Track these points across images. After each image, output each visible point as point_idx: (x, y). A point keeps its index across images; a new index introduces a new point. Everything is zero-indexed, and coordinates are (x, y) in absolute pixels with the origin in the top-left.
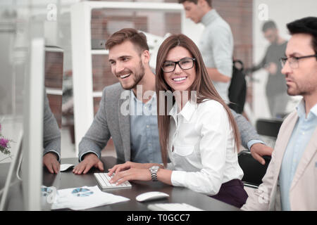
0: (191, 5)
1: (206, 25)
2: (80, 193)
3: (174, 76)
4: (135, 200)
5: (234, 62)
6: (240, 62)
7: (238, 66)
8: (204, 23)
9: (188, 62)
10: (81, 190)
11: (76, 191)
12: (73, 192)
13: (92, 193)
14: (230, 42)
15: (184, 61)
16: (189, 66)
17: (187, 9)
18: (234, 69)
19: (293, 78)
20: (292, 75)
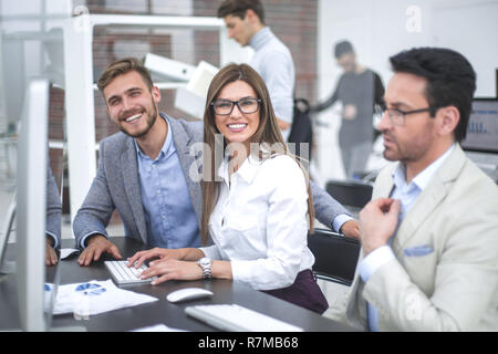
0: (236, 20)
1: (256, 49)
2: (88, 290)
3: (230, 121)
4: (166, 300)
5: (295, 101)
6: (304, 101)
7: (301, 106)
8: (253, 47)
9: (251, 103)
10: (88, 286)
11: (81, 288)
12: (78, 289)
13: (104, 290)
14: (289, 74)
15: (245, 102)
16: (252, 109)
17: (230, 26)
18: (296, 110)
19: (394, 137)
20: (393, 133)
